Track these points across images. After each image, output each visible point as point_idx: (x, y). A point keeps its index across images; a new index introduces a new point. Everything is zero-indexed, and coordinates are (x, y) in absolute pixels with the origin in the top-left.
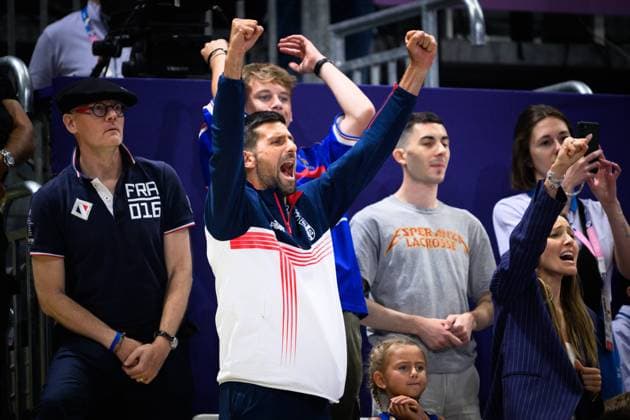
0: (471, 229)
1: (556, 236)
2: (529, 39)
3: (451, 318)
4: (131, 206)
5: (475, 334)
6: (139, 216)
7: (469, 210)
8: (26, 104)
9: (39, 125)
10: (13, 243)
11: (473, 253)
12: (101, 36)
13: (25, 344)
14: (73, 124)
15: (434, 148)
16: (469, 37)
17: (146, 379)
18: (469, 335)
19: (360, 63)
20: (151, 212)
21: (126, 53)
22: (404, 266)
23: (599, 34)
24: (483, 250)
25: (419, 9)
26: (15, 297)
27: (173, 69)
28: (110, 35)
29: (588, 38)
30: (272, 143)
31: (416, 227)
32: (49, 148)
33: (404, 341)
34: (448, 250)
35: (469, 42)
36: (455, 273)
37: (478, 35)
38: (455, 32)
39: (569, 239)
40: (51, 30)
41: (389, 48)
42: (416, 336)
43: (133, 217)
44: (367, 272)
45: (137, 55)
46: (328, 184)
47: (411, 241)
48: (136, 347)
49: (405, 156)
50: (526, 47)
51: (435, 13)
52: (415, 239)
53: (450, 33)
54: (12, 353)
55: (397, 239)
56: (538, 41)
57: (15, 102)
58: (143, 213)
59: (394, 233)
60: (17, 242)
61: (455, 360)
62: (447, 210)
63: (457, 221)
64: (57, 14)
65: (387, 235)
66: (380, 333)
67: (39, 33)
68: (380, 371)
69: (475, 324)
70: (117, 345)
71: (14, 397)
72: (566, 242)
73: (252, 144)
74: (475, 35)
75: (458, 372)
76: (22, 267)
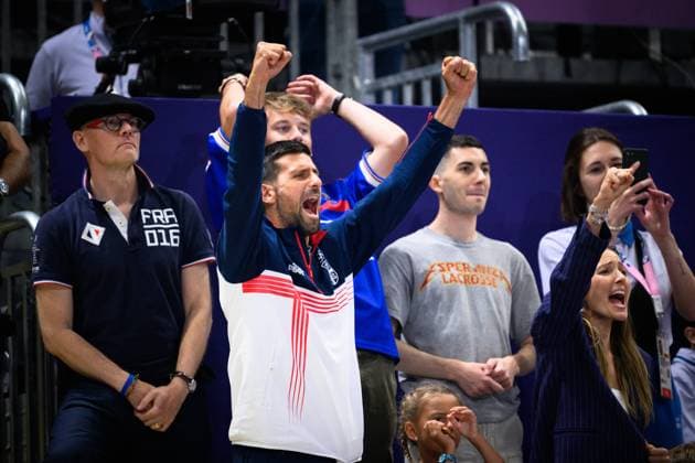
0: (514, 264)
1: (606, 272)
2: (578, 55)
3: (491, 362)
4: (147, 232)
5: (518, 379)
6: (156, 244)
7: (511, 243)
8: (22, 126)
9: (37, 150)
10: (9, 279)
11: (515, 290)
12: (105, 51)
13: (21, 390)
14: (83, 141)
15: (473, 175)
16: (512, 52)
17: (162, 426)
18: (511, 381)
19: (391, 80)
20: (168, 240)
21: (133, 70)
22: (440, 304)
23: (655, 48)
24: (527, 287)
25: (456, 22)
26: (10, 338)
27: (184, 87)
28: (115, 50)
29: (643, 54)
30: (295, 177)
31: (454, 262)
32: (48, 175)
33: (440, 388)
34: (489, 288)
35: (511, 58)
36: (497, 313)
37: (521, 51)
38: (497, 46)
39: (621, 276)
40: (49, 45)
41: (423, 64)
42: (453, 383)
43: (149, 244)
44: (398, 310)
45: (145, 72)
46: (354, 224)
47: (448, 277)
48: (149, 390)
49: (441, 183)
50: (574, 63)
51: (474, 26)
52: (452, 275)
53: (490, 48)
54: (7, 400)
55: (432, 275)
56: (587, 57)
57: (9, 125)
58: (160, 240)
59: (428, 267)
60: (13, 278)
61: (495, 409)
62: (487, 243)
63: (499, 255)
64: (57, 28)
65: (421, 271)
66: (413, 379)
67: (37, 49)
68: (412, 421)
69: (518, 368)
70: (130, 388)
71: (10, 449)
72: (618, 279)
73: (272, 177)
74: (517, 50)
75: (500, 421)
76: (18, 306)
